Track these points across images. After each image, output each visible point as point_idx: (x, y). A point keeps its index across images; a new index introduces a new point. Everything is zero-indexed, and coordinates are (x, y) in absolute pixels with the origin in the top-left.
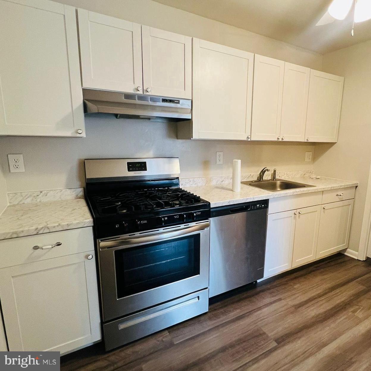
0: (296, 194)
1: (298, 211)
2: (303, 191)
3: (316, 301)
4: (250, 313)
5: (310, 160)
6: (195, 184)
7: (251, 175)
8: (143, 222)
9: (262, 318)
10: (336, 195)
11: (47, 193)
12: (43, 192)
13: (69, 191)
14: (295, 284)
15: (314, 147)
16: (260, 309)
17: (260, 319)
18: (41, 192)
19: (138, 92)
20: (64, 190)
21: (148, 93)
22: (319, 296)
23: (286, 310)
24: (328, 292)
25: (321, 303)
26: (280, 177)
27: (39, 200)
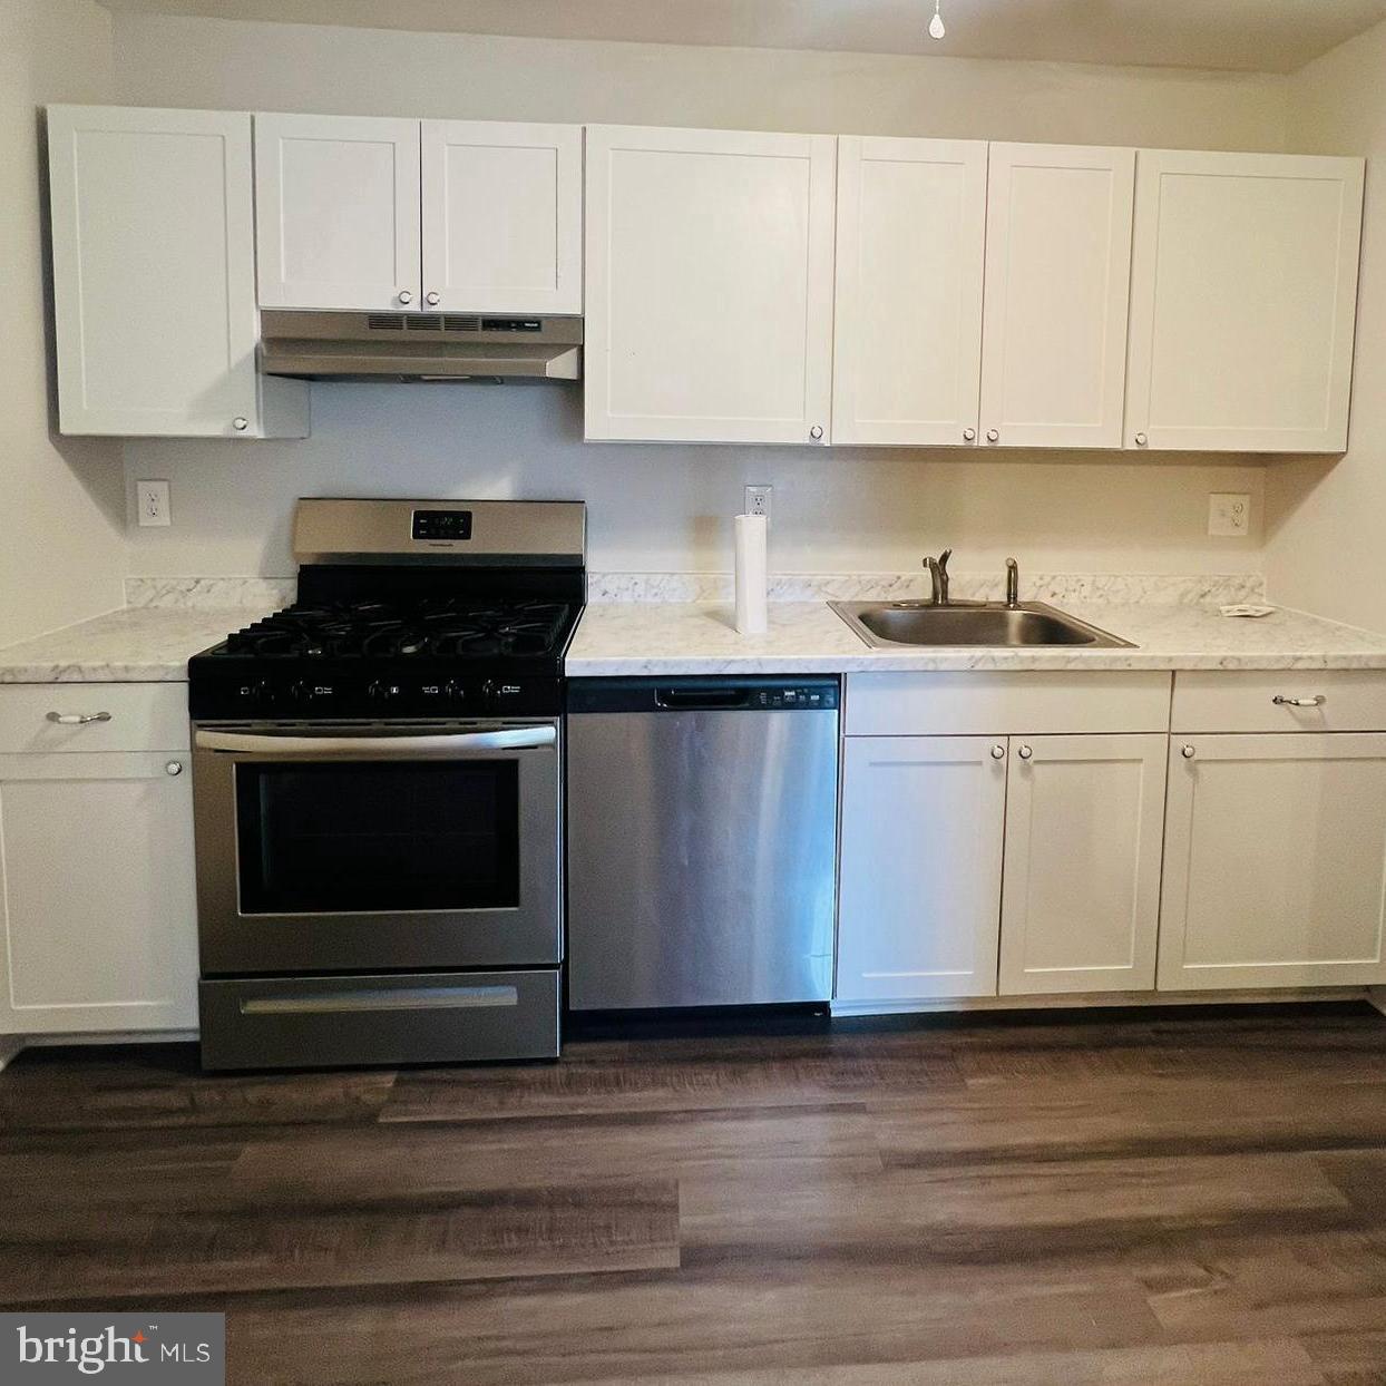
0: (991, 667)
1: (1017, 743)
2: (1034, 659)
3: (1016, 1169)
4: (693, 1115)
5: (1242, 531)
6: (656, 594)
7: (899, 578)
8: (319, 690)
9: (716, 1150)
10: (1275, 701)
11: (211, 585)
12: (202, 582)
13: (263, 585)
14: (982, 1070)
15: (1261, 471)
16: (744, 1114)
17: (705, 1152)
18: (197, 582)
19: (406, 308)
20: (252, 581)
21: (434, 309)
22: (1044, 1155)
23: (840, 1156)
24: (1111, 1155)
25: (1030, 1184)
26: (1053, 595)
27: (190, 604)
